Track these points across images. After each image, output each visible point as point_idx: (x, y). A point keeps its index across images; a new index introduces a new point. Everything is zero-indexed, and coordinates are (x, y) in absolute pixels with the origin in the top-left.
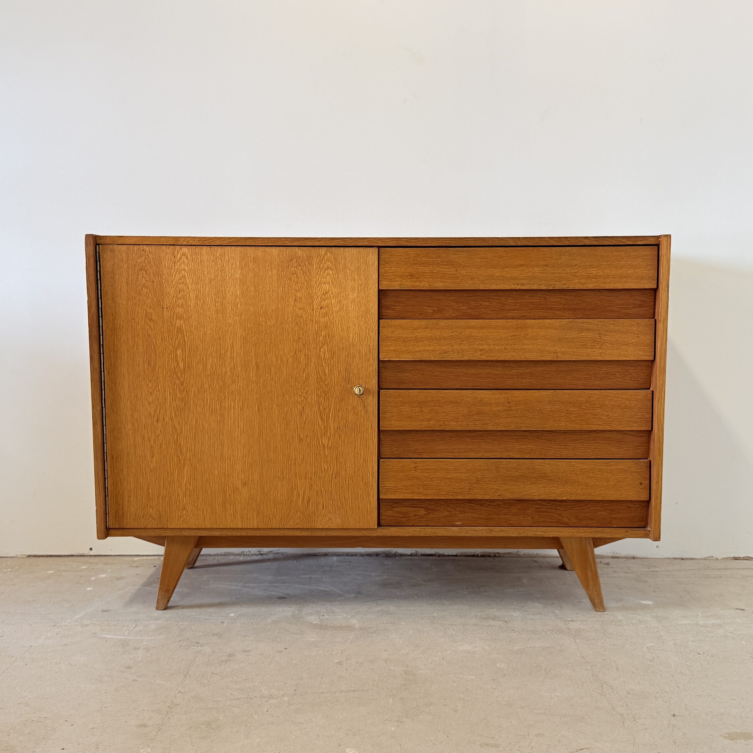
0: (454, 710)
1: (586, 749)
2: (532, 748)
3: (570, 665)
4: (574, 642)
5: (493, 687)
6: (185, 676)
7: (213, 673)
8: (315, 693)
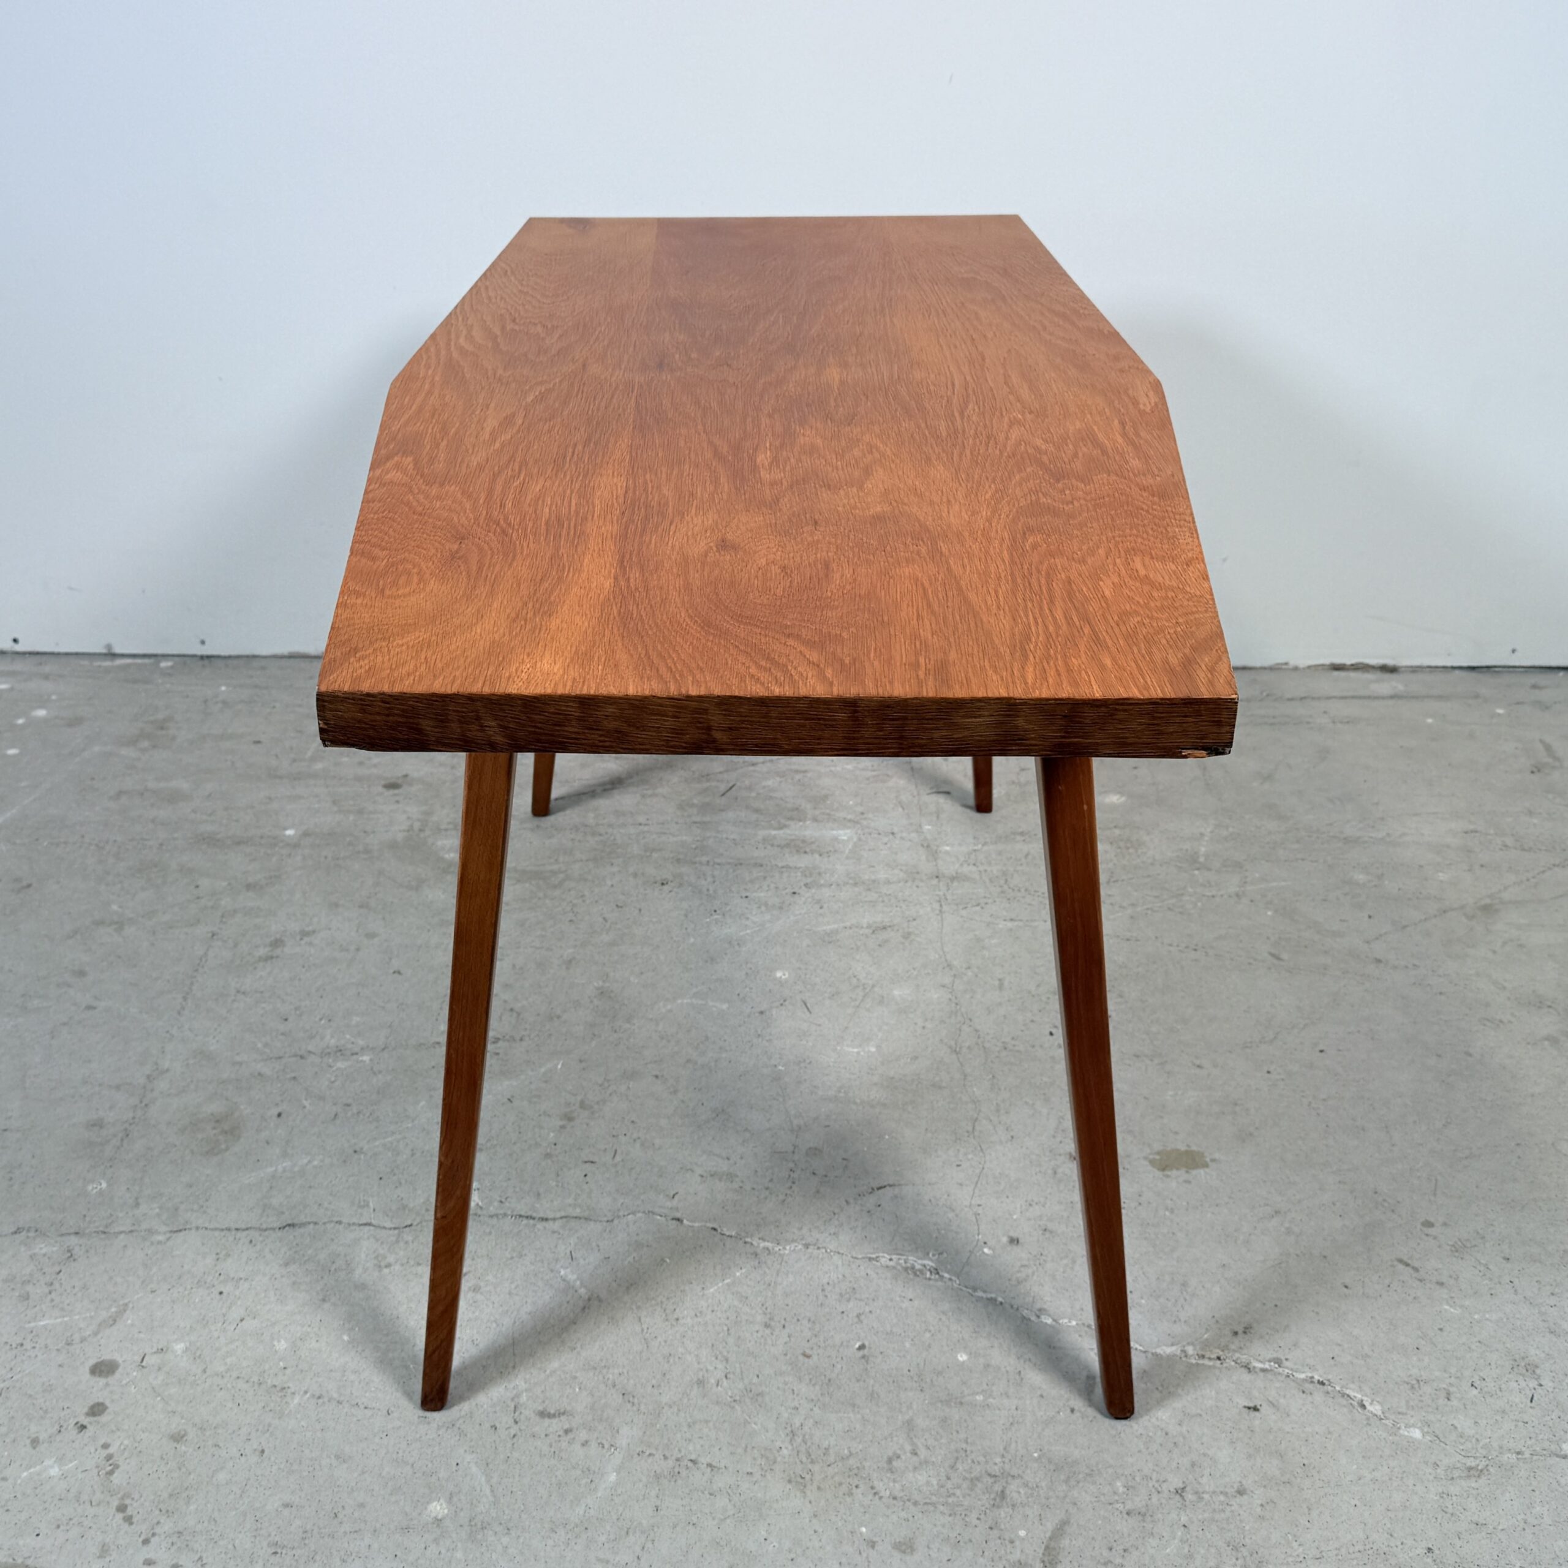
0: (672, 1090)
1: (890, 1186)
2: (794, 1183)
3: (915, 973)
4: (937, 912)
5: (756, 1031)
6: (185, 999)
7: (238, 992)
8: (424, 1044)
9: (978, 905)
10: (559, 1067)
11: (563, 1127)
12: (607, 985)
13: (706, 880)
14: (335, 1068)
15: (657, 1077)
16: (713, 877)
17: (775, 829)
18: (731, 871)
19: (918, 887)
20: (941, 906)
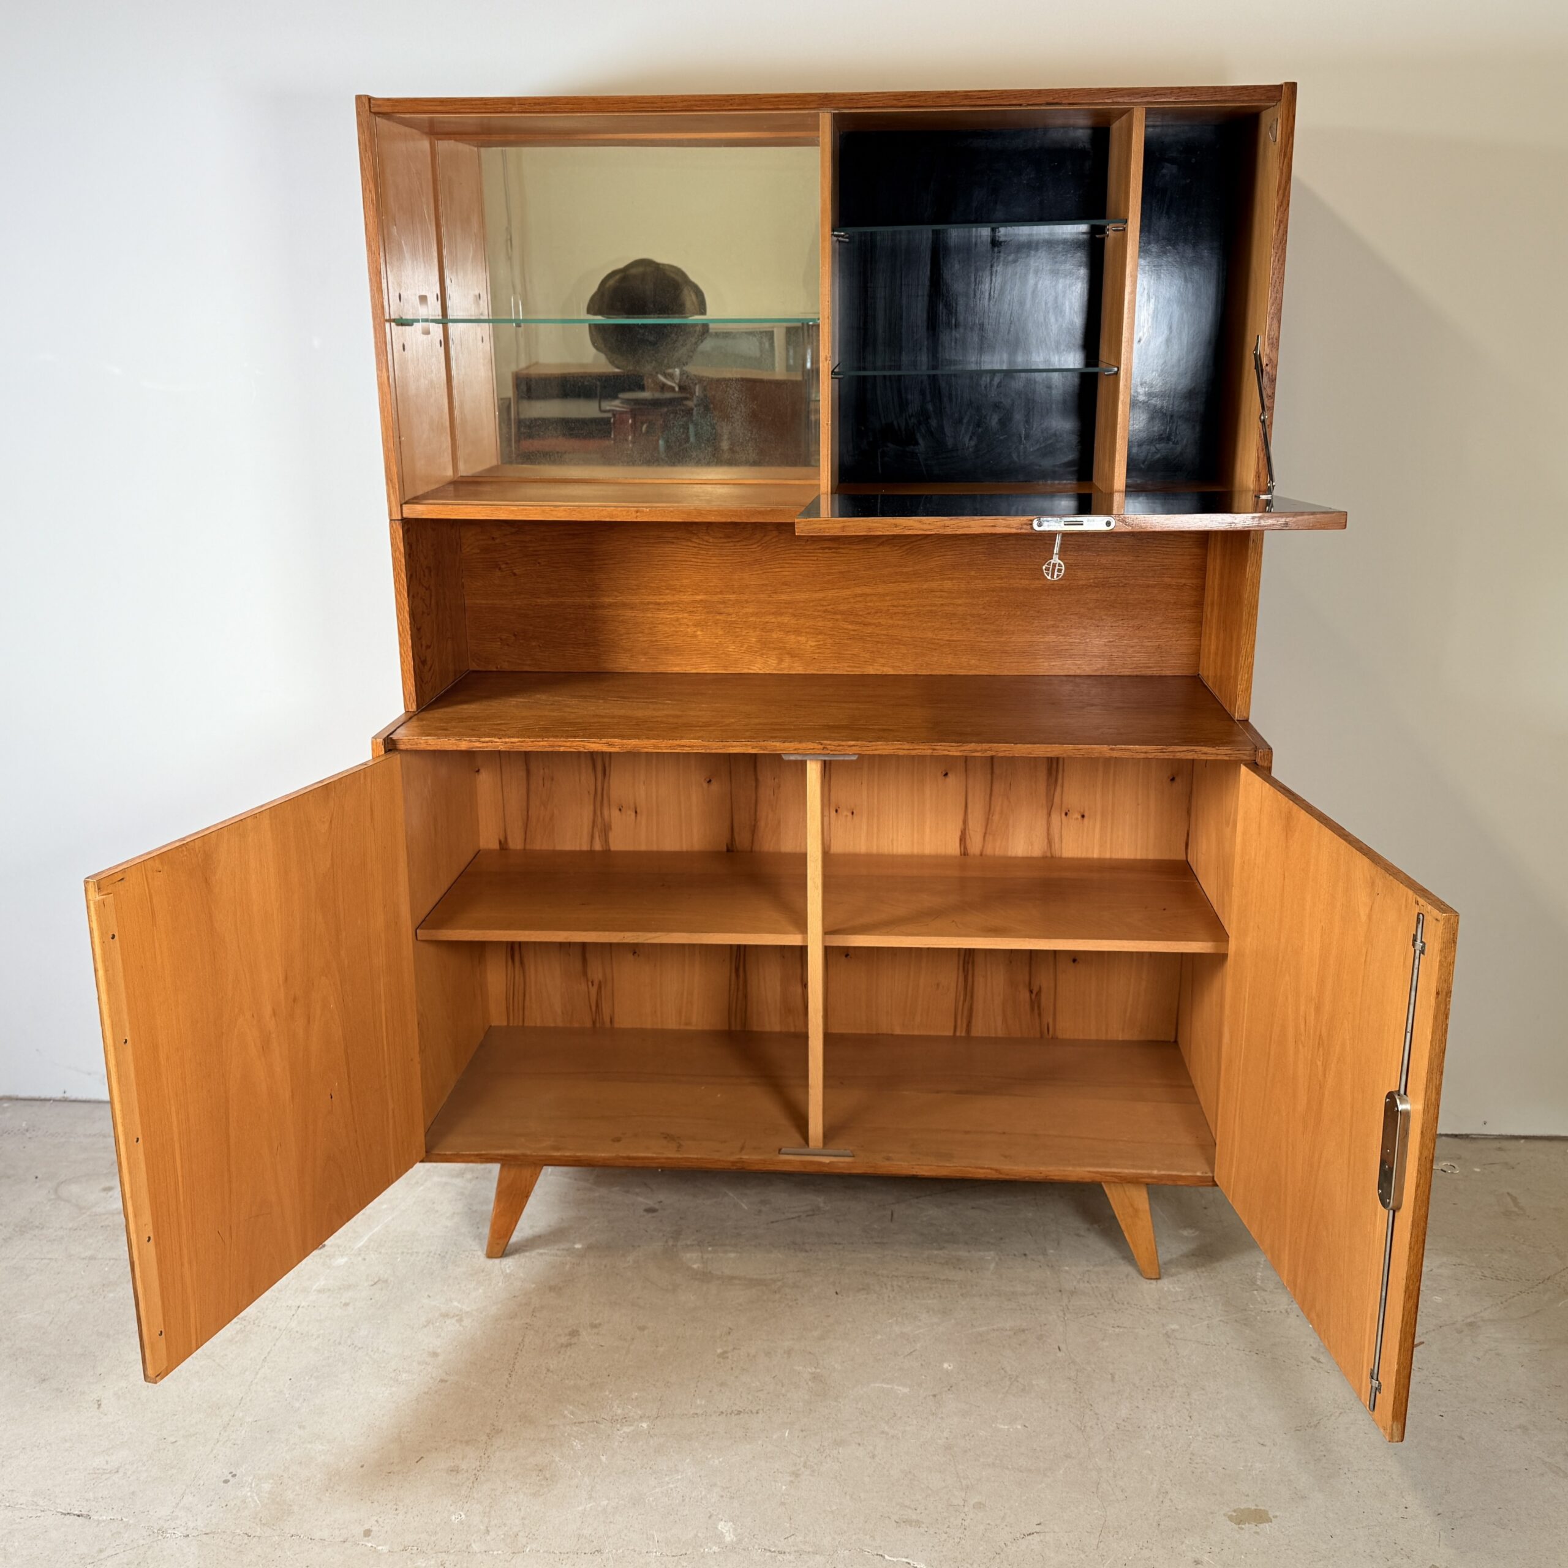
1: (1037, 1533)
2: (965, 1529)
3: (1048, 1367)
4: (1062, 1319)
5: (931, 1410)
6: (510, 1375)
7: (548, 1370)
8: (686, 1415)
9: (1092, 1314)
10: (787, 1434)
11: (792, 1482)
12: (818, 1370)
13: (887, 1288)
14: (622, 1432)
15: (859, 1444)
16: (892, 1286)
17: (936, 1249)
18: (905, 1282)
19: (1046, 1298)
20: (1064, 1314)
